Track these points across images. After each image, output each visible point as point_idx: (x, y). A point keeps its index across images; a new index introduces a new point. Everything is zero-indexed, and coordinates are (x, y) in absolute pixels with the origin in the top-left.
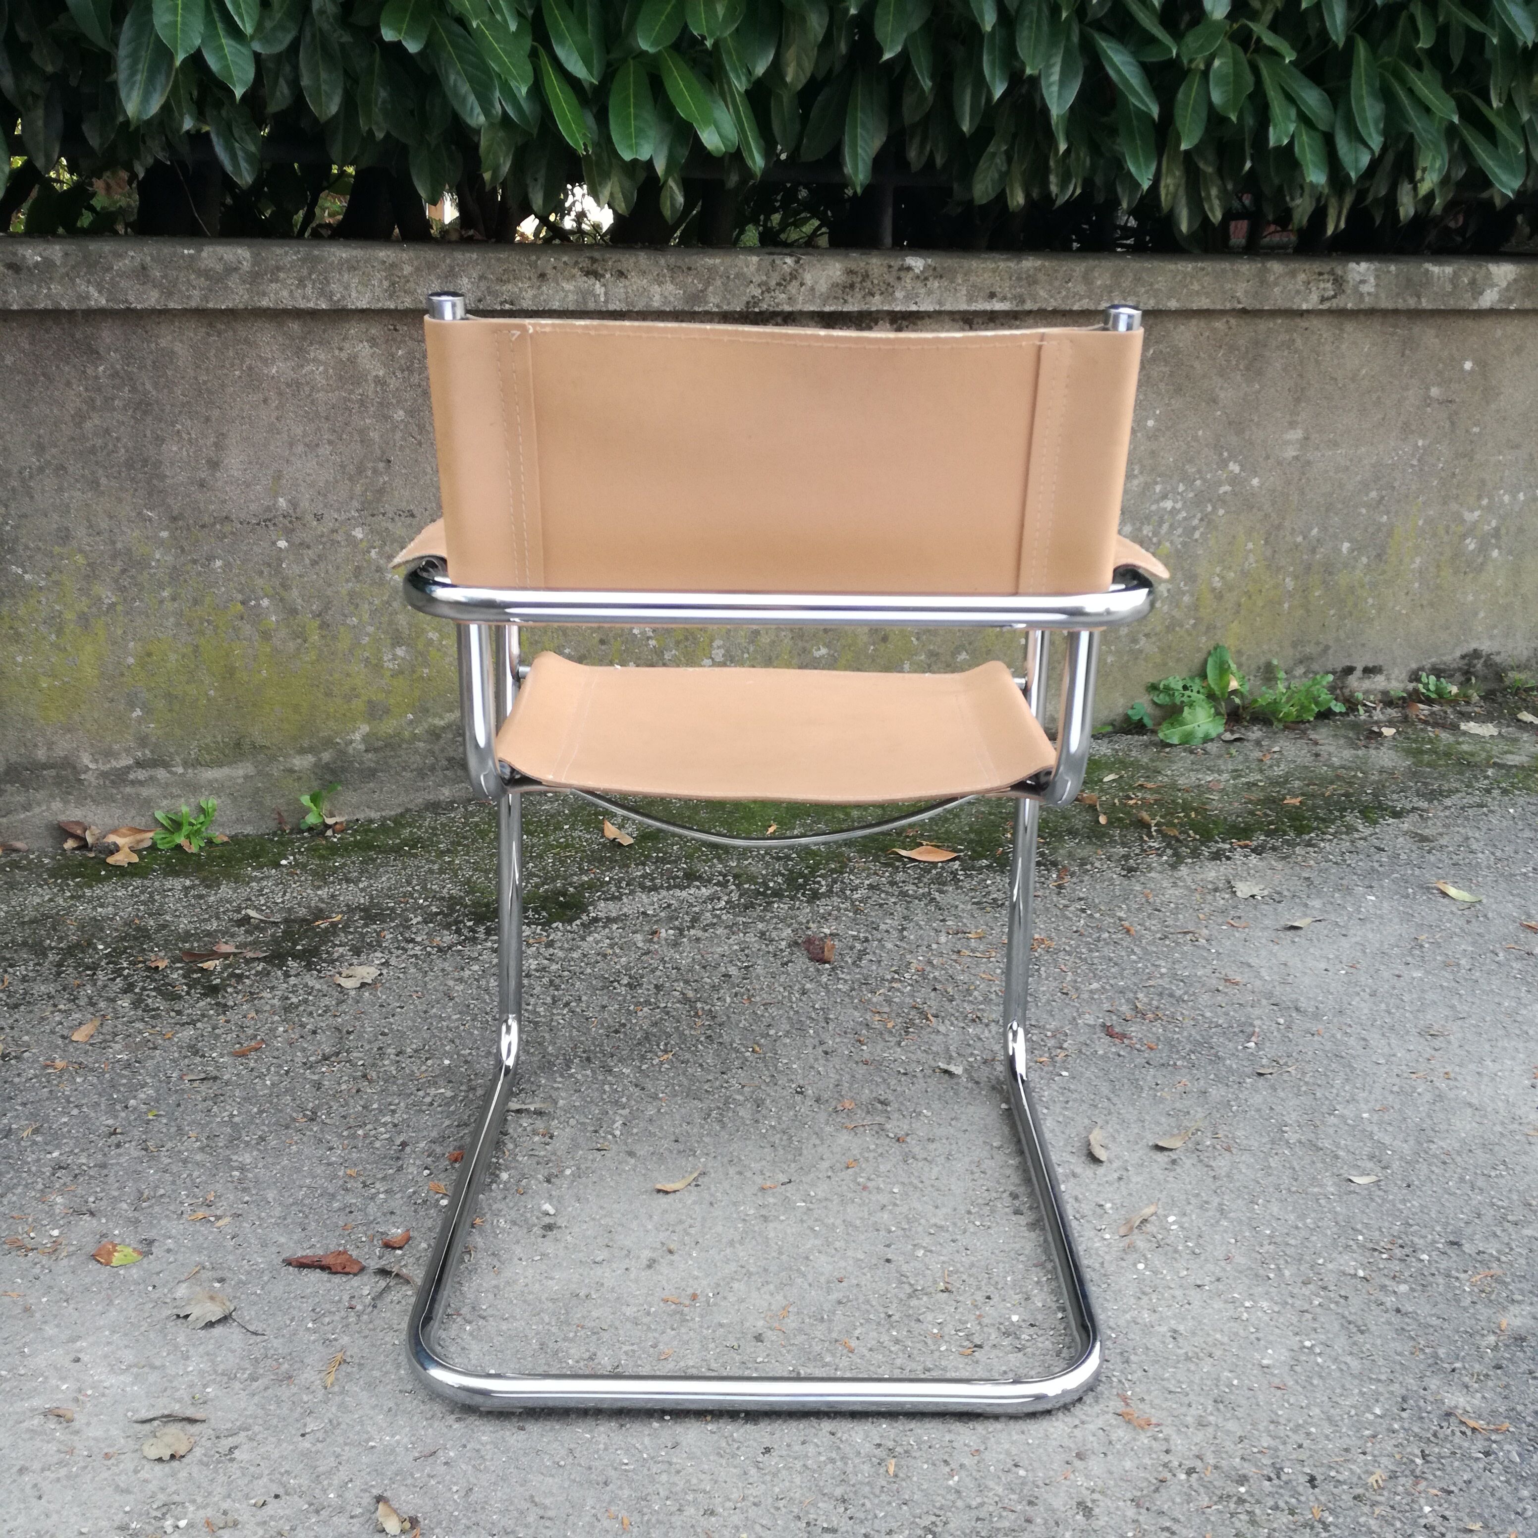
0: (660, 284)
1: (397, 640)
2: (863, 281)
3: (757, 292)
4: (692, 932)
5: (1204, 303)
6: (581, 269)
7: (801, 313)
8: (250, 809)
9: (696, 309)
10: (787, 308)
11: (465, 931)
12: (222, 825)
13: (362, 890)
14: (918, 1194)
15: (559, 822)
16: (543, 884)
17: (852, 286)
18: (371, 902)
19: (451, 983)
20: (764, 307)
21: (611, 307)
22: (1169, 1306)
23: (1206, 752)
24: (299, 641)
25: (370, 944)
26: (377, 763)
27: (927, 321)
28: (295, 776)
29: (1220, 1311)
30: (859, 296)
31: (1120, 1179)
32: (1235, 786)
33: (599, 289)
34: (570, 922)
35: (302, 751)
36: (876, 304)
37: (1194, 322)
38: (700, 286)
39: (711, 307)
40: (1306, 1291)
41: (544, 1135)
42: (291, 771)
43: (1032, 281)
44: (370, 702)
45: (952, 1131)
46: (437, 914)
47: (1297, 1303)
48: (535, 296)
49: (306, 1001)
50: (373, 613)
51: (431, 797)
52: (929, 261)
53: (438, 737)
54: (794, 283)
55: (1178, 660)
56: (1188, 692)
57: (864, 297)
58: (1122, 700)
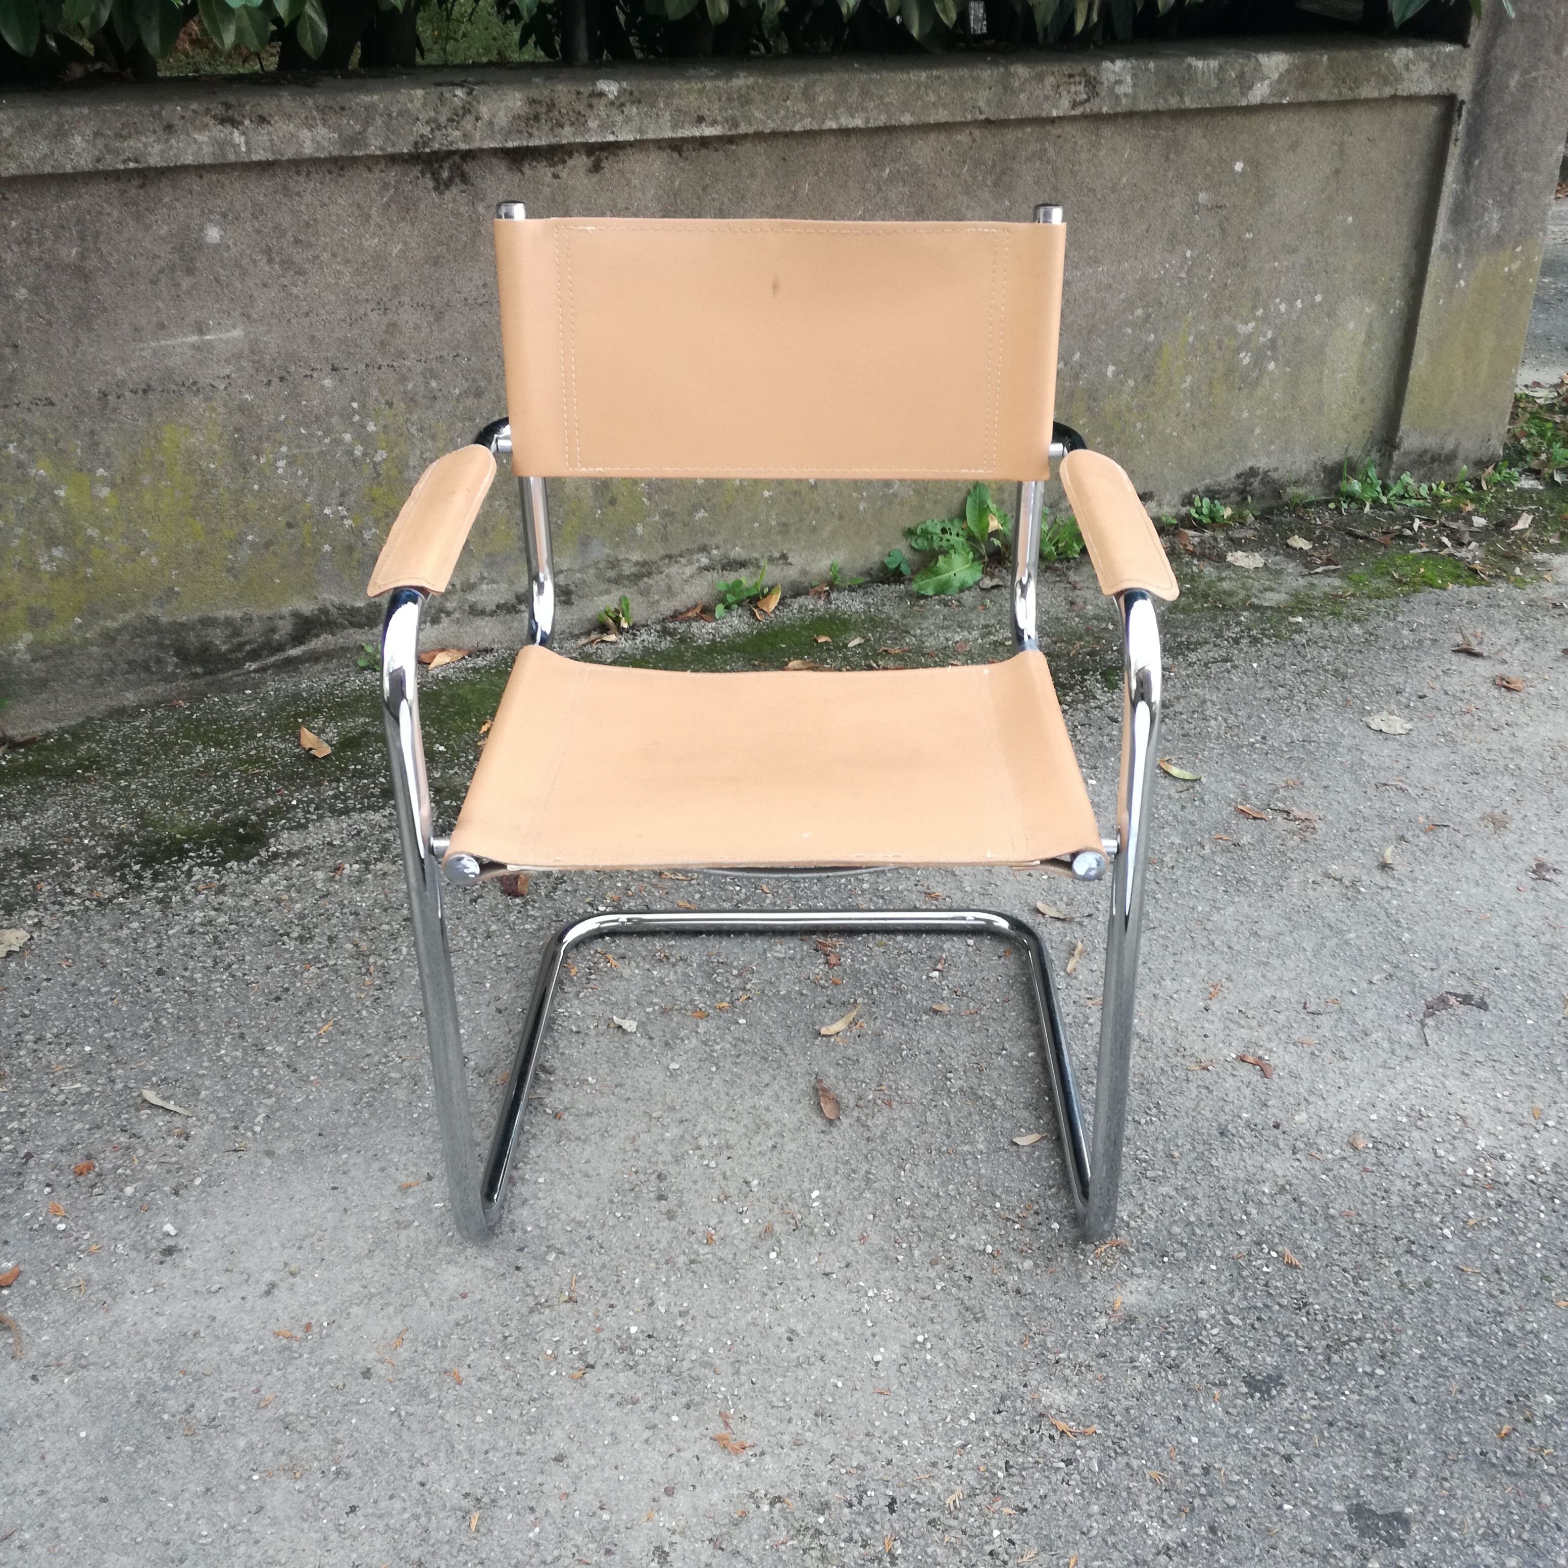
0: (310, 128)
1: (52, 540)
2: (549, 110)
3: (426, 130)
4: (379, 866)
5: (942, 115)
6: (214, 117)
7: (482, 151)
9: (356, 153)
10: (463, 146)
11: (130, 878)
13: (25, 829)
14: (564, 1183)
15: (253, 728)
16: (224, 811)
17: (537, 118)
18: (33, 844)
19: (105, 946)
20: (436, 146)
21: (255, 158)
22: (793, 1301)
23: (960, 604)
25: (24, 900)
26: (48, 672)
27: (630, 151)
29: (842, 1303)
30: (546, 128)
31: (774, 1147)
32: (982, 646)
33: (238, 138)
34: (247, 860)
36: (567, 136)
37: (933, 136)
38: (358, 128)
39: (372, 150)
40: (932, 1274)
41: (179, 1136)
43: (745, 101)
44: (30, 609)
45: (614, 1099)
46: (102, 856)
47: (921, 1287)
48: (163, 151)
50: (20, 513)
51: (114, 703)
52: (625, 84)
53: (113, 640)
54: (468, 117)
55: (936, 502)
56: (947, 536)
57: (552, 129)
58: (878, 548)
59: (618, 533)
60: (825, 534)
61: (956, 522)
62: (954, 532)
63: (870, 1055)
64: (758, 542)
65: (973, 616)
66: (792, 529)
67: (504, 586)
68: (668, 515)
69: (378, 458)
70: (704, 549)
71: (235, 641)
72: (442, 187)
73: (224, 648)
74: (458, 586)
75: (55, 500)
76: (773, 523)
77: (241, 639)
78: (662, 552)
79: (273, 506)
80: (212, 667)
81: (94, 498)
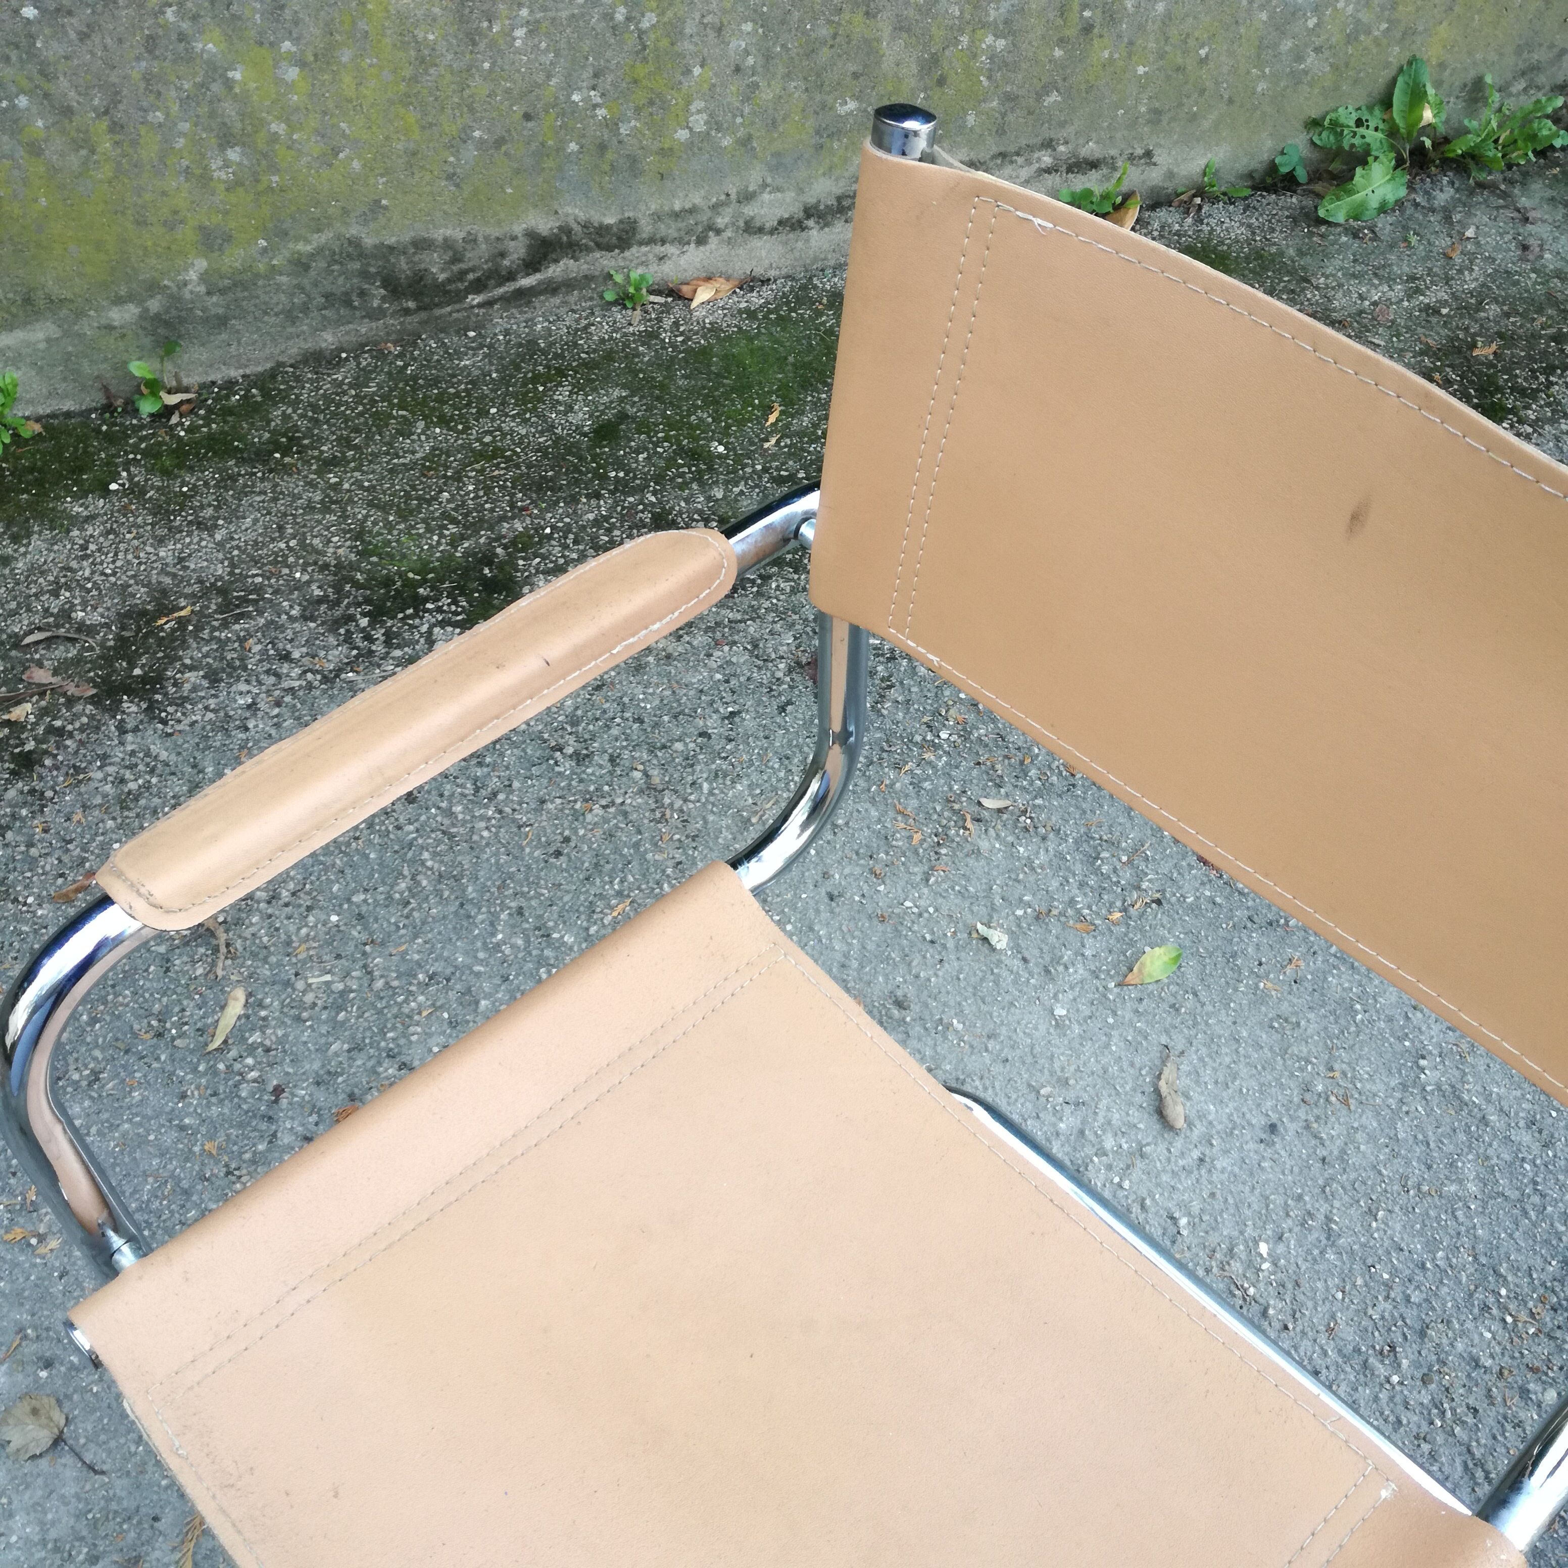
1: (226, 140)
8: (65, 379)
11: (357, 637)
12: (30, 402)
13: (220, 545)
15: (483, 397)
16: (463, 538)
18: (231, 574)
23: (1375, 235)
24: (84, 152)
25: (231, 666)
26: (228, 307)
28: (116, 334)
31: (1201, 1160)
32: (1408, 313)
35: (119, 301)
40: (1426, 1398)
42: (110, 328)
44: (201, 228)
45: (989, 1061)
46: (320, 600)
49: (147, 786)
50: (186, 101)
51: (309, 345)
53: (307, 268)
55: (1356, 82)
56: (1362, 130)
58: (1269, 143)
60: (1206, 124)
61: (1377, 112)
62: (1372, 124)
63: (1311, 1016)
64: (1119, 135)
65: (1393, 257)
66: (1165, 119)
67: (790, 195)
68: (1010, 99)
69: (645, 24)
70: (1049, 144)
71: (456, 268)
73: (442, 277)
74: (733, 197)
75: (229, 84)
76: (1143, 109)
77: (463, 266)
78: (995, 150)
79: (508, 91)
80: (427, 300)
81: (279, 81)
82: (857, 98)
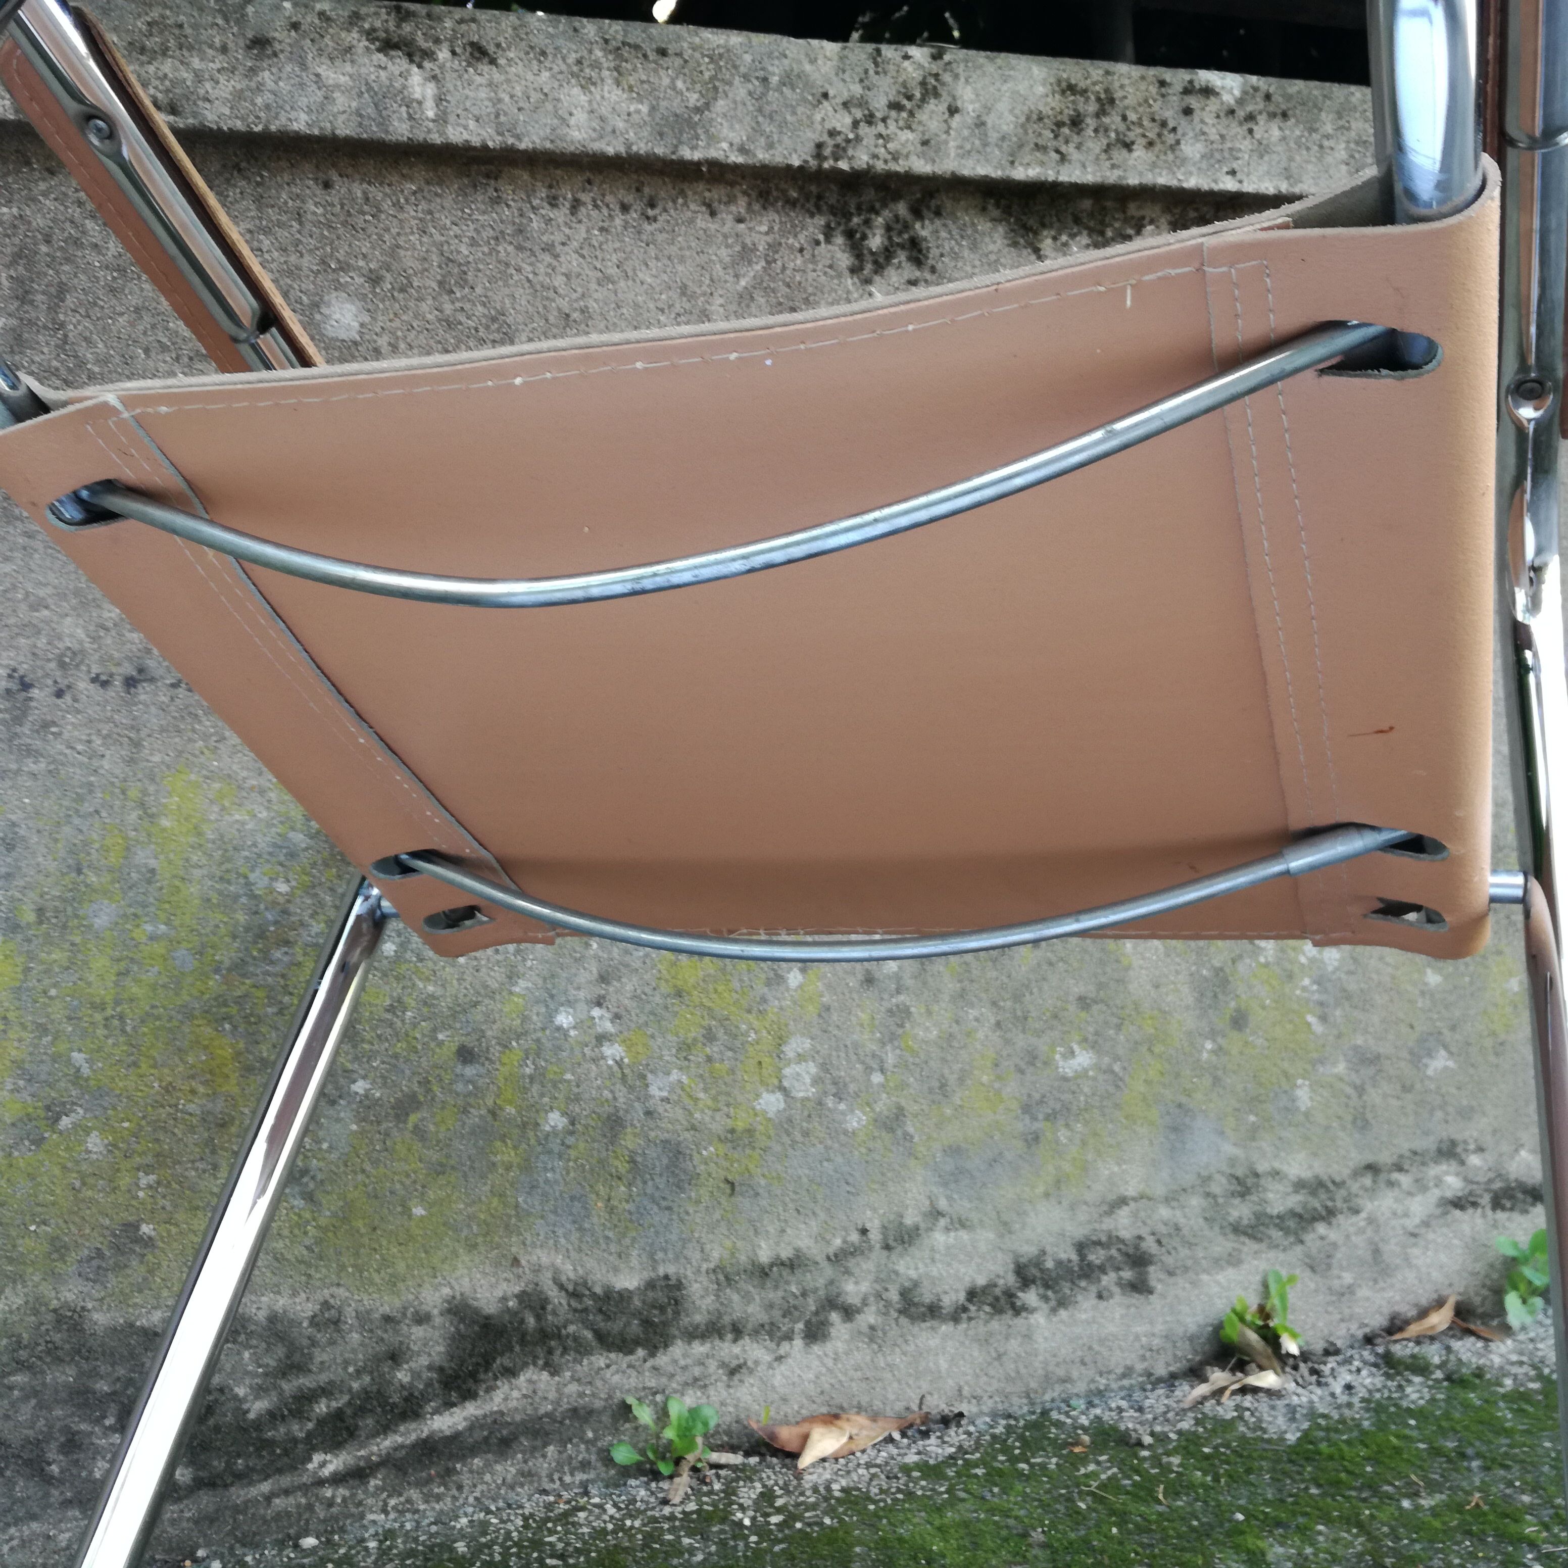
0: (587, 84)
2: (1102, 111)
3: (843, 122)
6: (370, 34)
9: (687, 154)
10: (921, 166)
17: (1076, 123)
20: (861, 158)
21: (456, 135)
30: (1095, 145)
36: (1137, 168)
38: (693, 99)
39: (723, 149)
48: (239, 95)
54: (932, 105)
57: (1108, 149)
59: (1254, 1102)
67: (986, 1237)
70: (1450, 1152)
71: (289, 1387)
72: (869, 267)
73: (258, 1407)
74: (875, 1236)
77: (306, 1382)
78: (1357, 1158)
79: (428, 1002)
80: (218, 1464)
82: (1093, 1044)
